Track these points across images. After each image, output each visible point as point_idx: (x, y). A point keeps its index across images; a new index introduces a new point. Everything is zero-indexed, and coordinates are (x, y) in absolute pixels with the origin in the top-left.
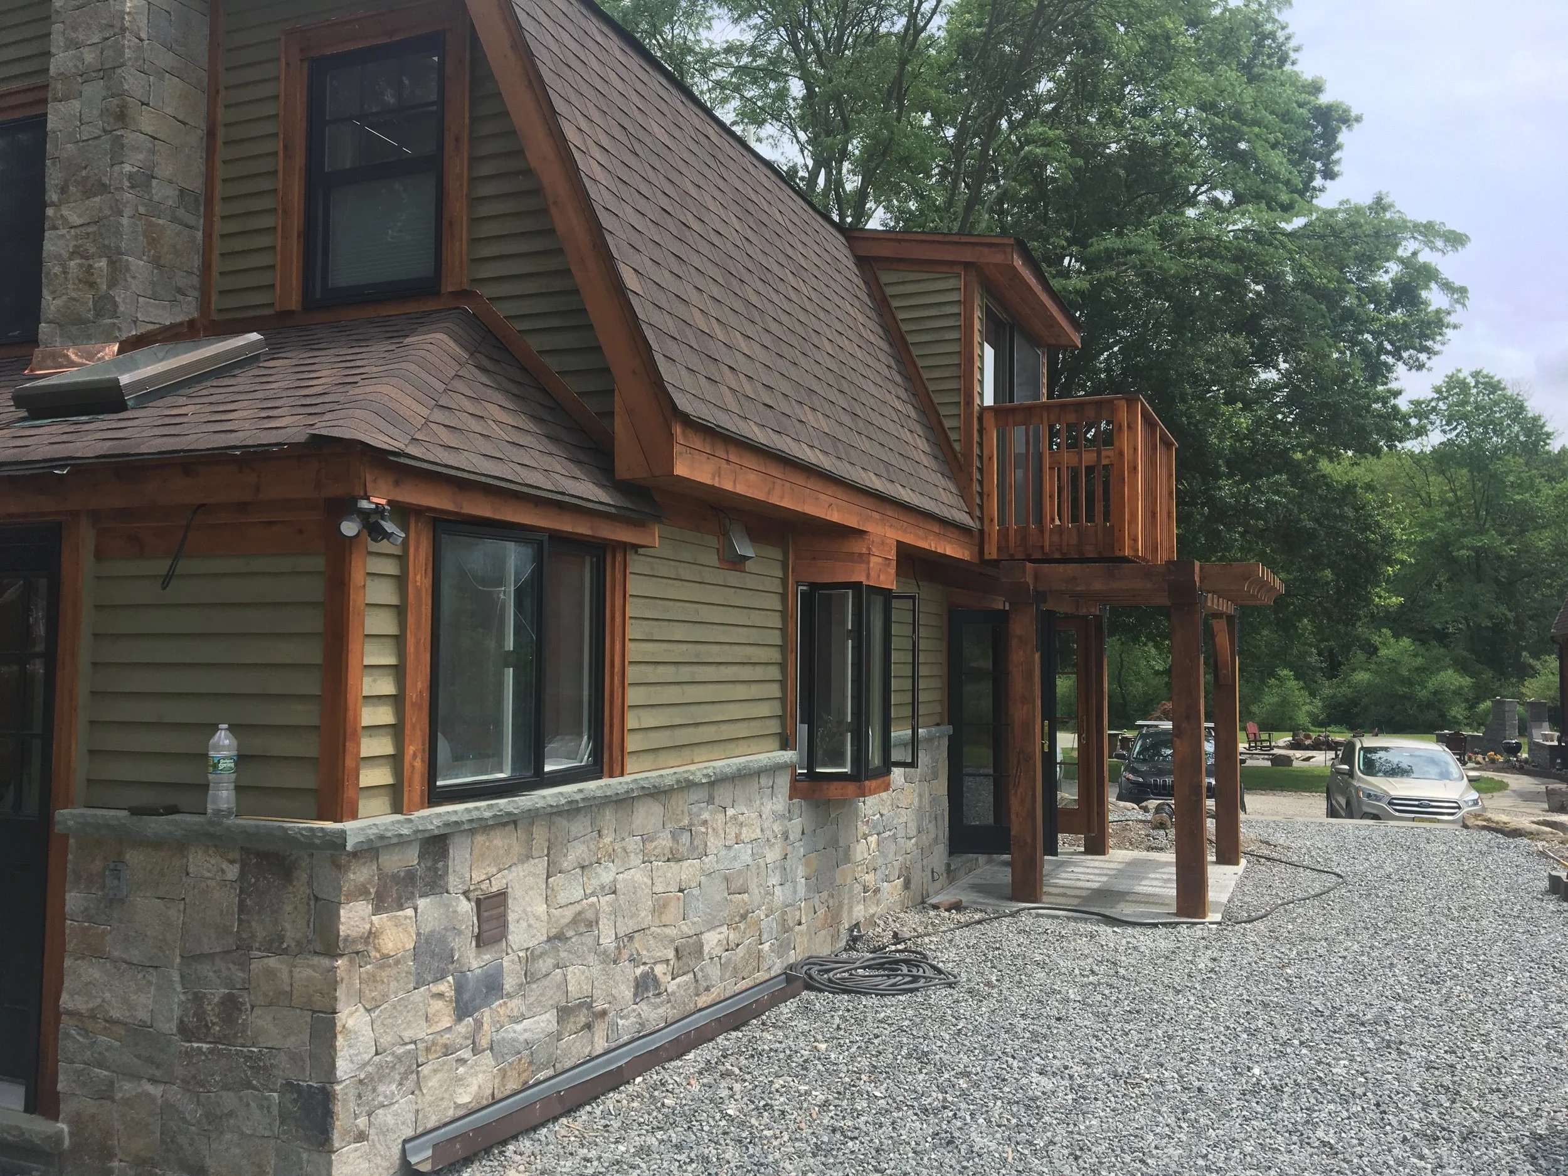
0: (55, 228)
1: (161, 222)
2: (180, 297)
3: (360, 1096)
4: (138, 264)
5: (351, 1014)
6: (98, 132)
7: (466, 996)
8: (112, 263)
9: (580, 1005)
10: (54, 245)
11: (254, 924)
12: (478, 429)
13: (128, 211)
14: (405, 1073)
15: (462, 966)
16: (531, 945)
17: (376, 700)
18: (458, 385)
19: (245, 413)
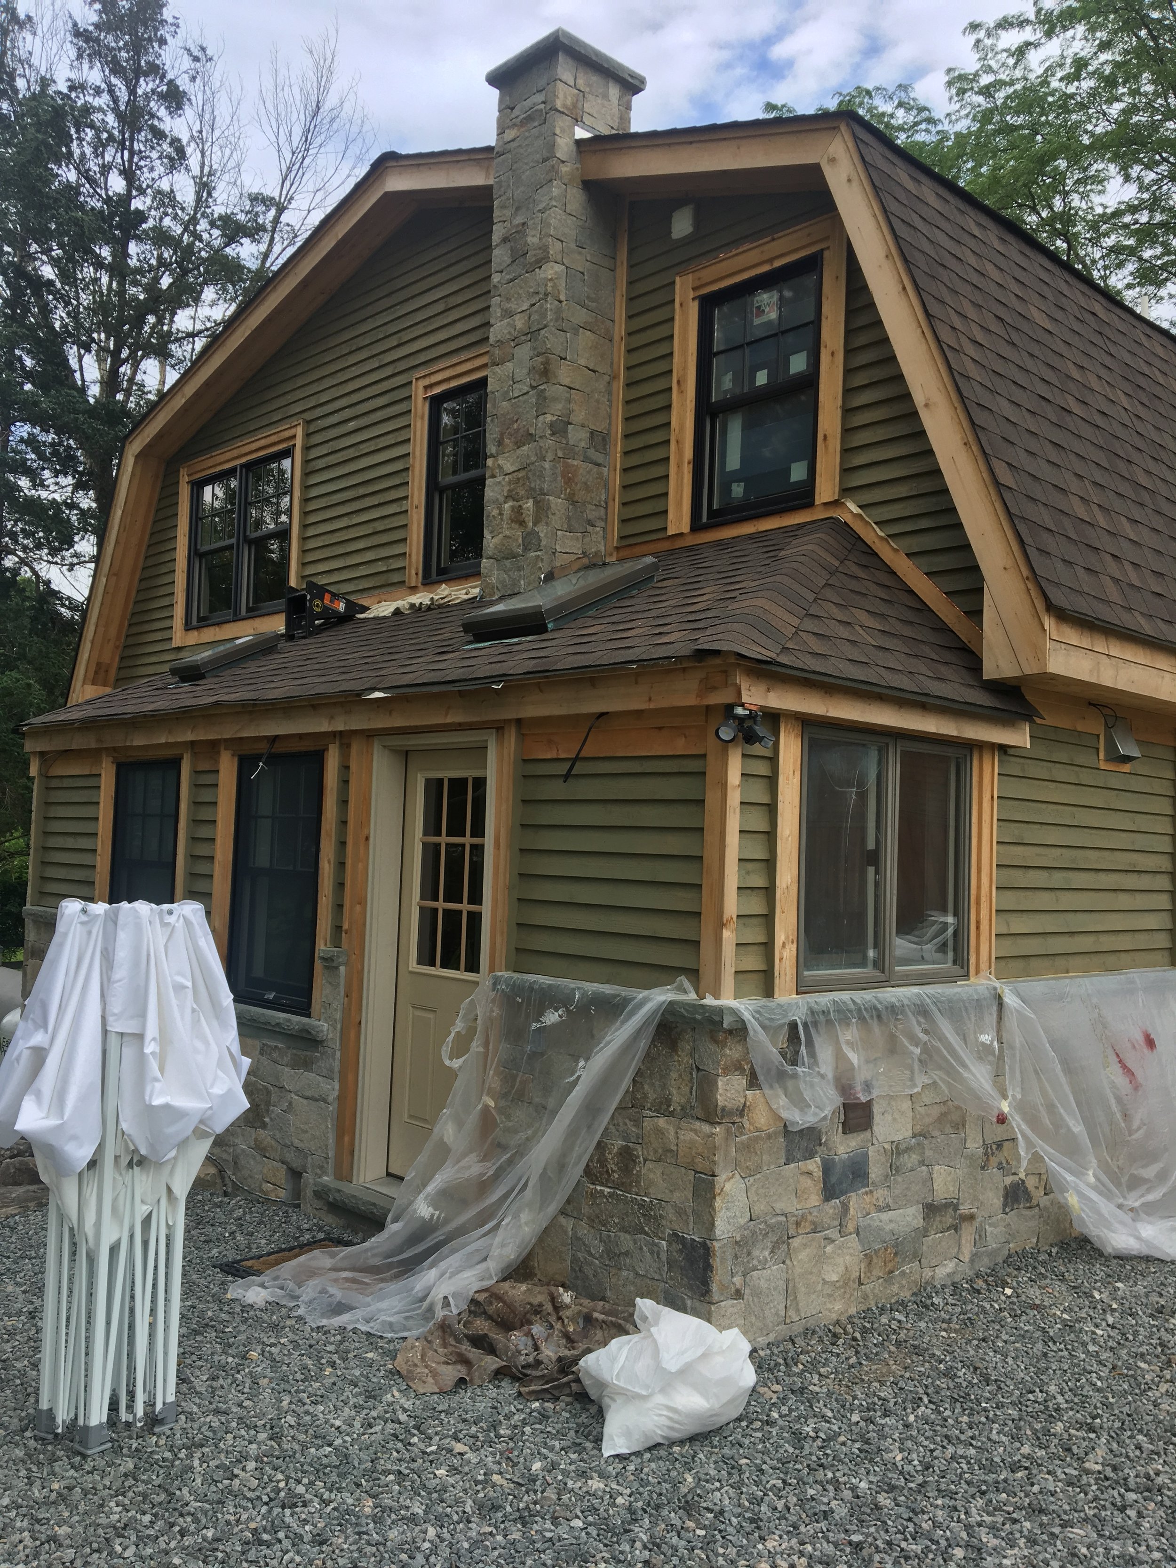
0: (493, 476)
1: (575, 463)
2: (590, 529)
3: (736, 1257)
4: (557, 503)
5: (729, 1179)
6: (526, 389)
7: (833, 1179)
8: (537, 503)
9: (947, 1206)
10: (492, 491)
11: (646, 1087)
12: (845, 635)
13: (550, 456)
14: (777, 1242)
15: (829, 1149)
16: (896, 1139)
17: (749, 891)
18: (829, 593)
19: (641, 630)
